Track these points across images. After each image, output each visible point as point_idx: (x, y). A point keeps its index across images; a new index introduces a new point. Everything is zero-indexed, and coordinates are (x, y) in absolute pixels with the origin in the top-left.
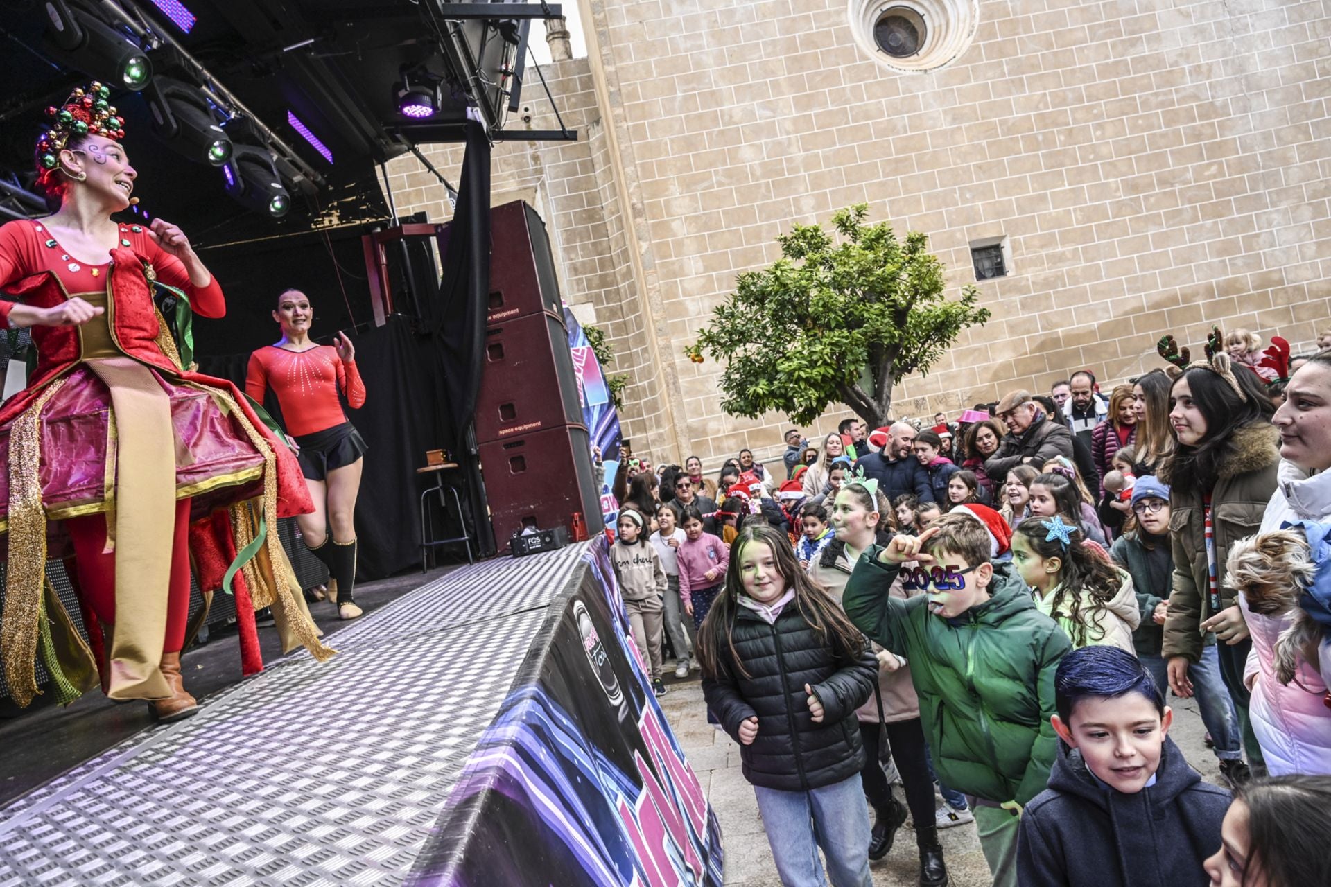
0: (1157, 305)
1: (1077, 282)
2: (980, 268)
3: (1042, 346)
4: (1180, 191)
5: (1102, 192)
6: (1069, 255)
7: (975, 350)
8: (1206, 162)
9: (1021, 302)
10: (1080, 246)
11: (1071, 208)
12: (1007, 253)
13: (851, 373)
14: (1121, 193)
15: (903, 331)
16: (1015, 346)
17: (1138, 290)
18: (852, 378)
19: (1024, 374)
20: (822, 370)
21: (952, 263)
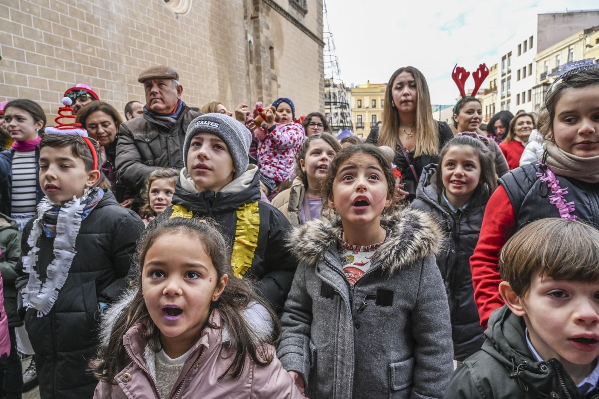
4: (74, 53)
5: (32, 34)
8: (87, 44)
10: (15, 61)
11: (12, 35)
14: (43, 39)
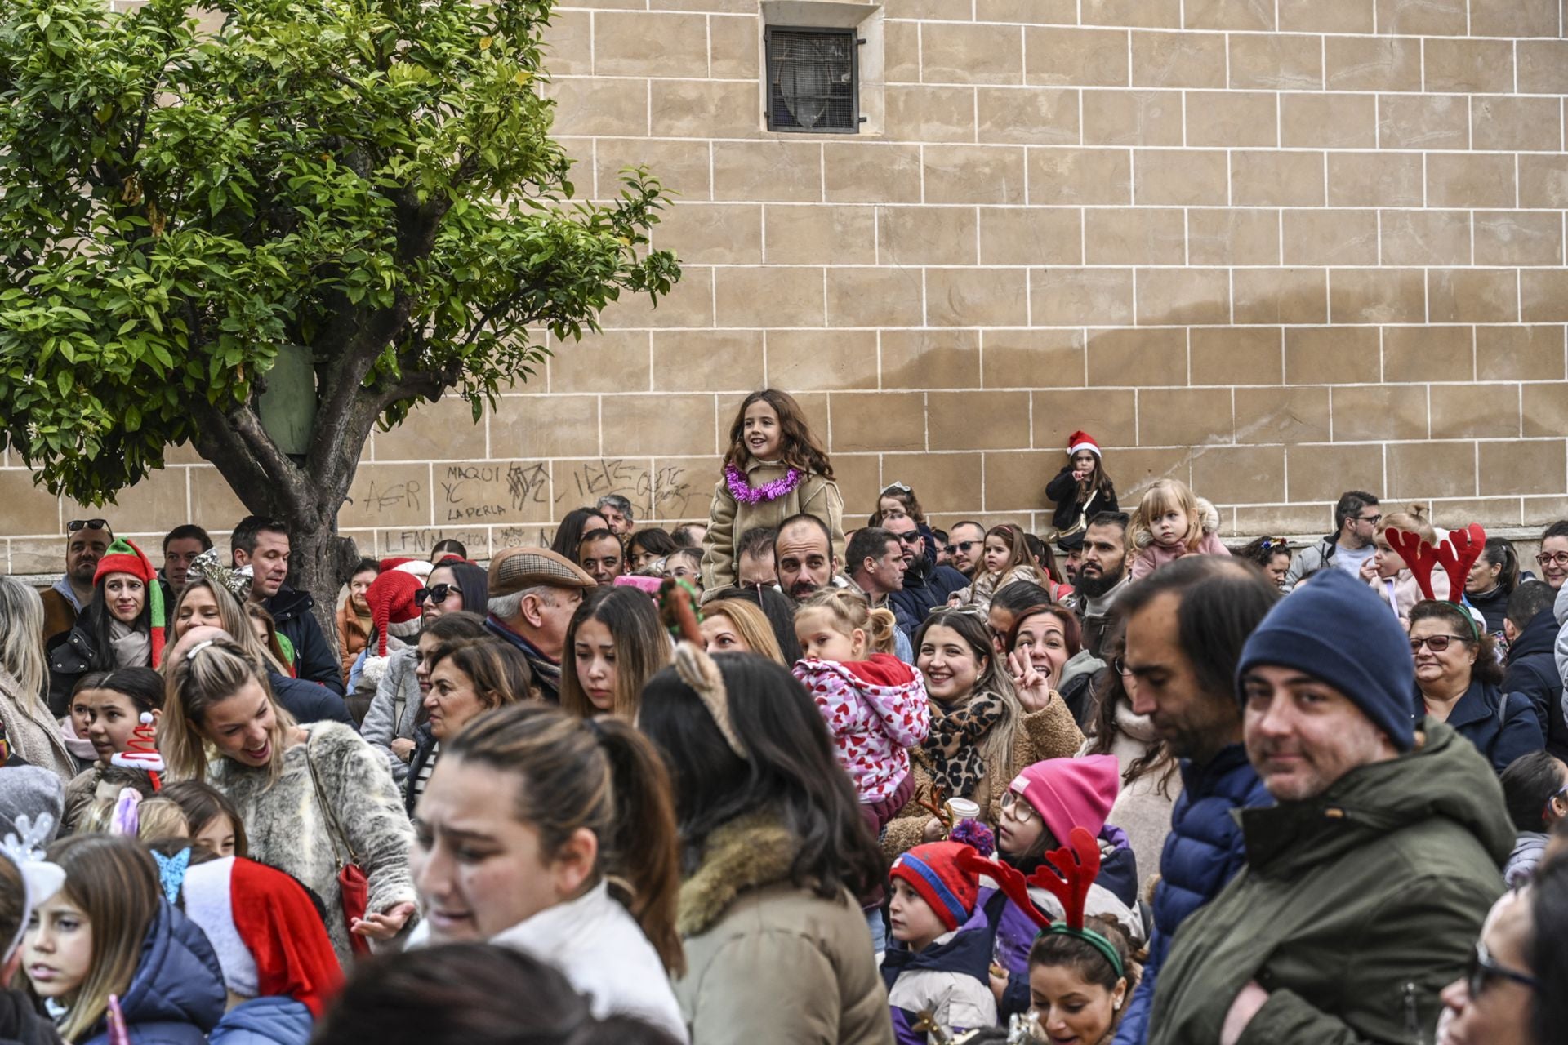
0: (1265, 310)
1: (1055, 195)
2: (786, 90)
3: (922, 370)
6: (1045, 109)
7: (725, 342)
9: (883, 219)
10: (1081, 89)
12: (871, 61)
13: (229, 374)
15: (413, 278)
16: (845, 352)
17: (1220, 254)
18: (229, 387)
19: (856, 446)
20: (137, 349)
21: (702, 56)
